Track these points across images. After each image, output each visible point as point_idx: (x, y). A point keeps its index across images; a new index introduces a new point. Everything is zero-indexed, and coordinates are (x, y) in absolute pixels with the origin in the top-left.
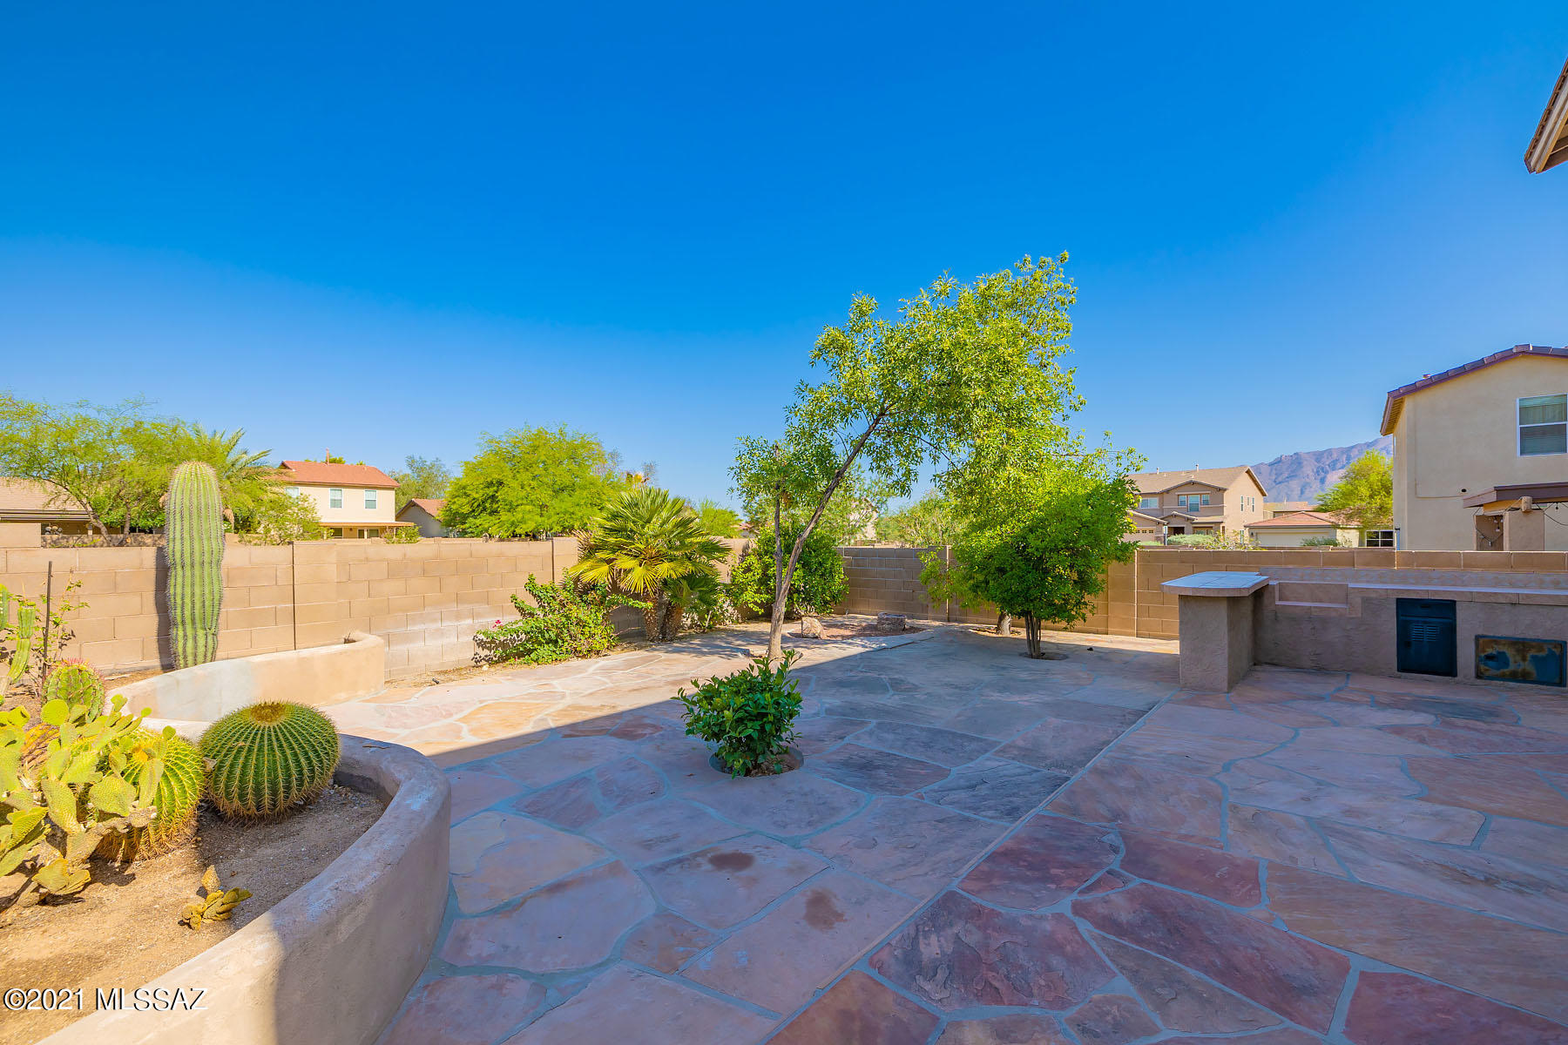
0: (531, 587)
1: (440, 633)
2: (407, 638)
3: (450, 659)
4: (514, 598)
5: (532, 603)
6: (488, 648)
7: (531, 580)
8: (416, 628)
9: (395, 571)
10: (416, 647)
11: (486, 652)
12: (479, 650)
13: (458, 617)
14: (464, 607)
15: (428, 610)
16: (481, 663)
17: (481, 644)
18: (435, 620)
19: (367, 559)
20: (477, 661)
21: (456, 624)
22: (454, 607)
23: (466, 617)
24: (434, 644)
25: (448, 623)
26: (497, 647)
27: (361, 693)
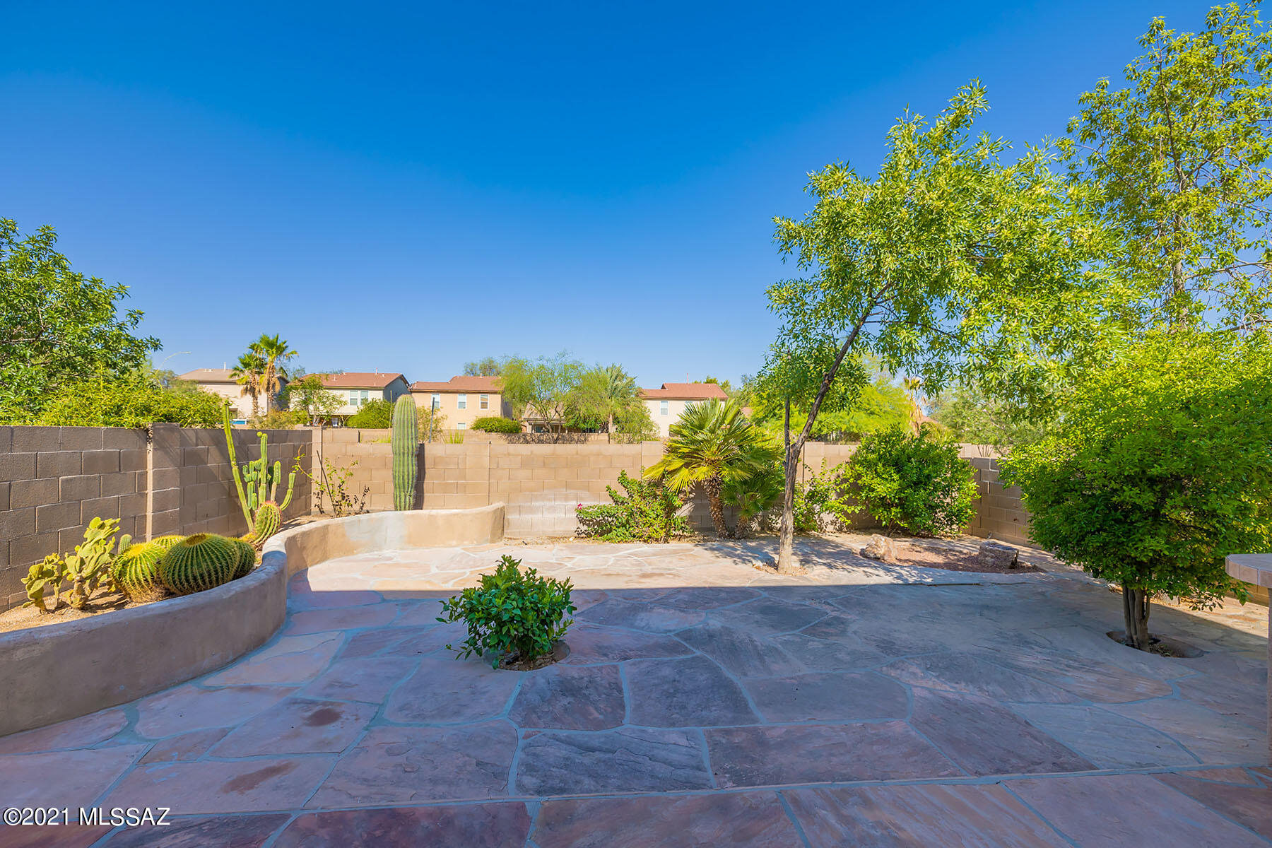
0: (623, 480)
1: (553, 509)
2: (532, 510)
3: (559, 529)
4: (609, 489)
5: (623, 494)
6: (587, 525)
7: (623, 475)
8: (537, 504)
9: (526, 463)
10: (537, 517)
11: (586, 527)
12: (581, 525)
13: (566, 499)
14: (572, 492)
15: (546, 492)
16: (582, 536)
17: (582, 521)
18: (549, 500)
19: (509, 454)
20: (579, 535)
21: (564, 503)
22: (564, 491)
23: (572, 500)
24: (548, 516)
25: (559, 503)
26: (594, 524)
27: (466, 543)
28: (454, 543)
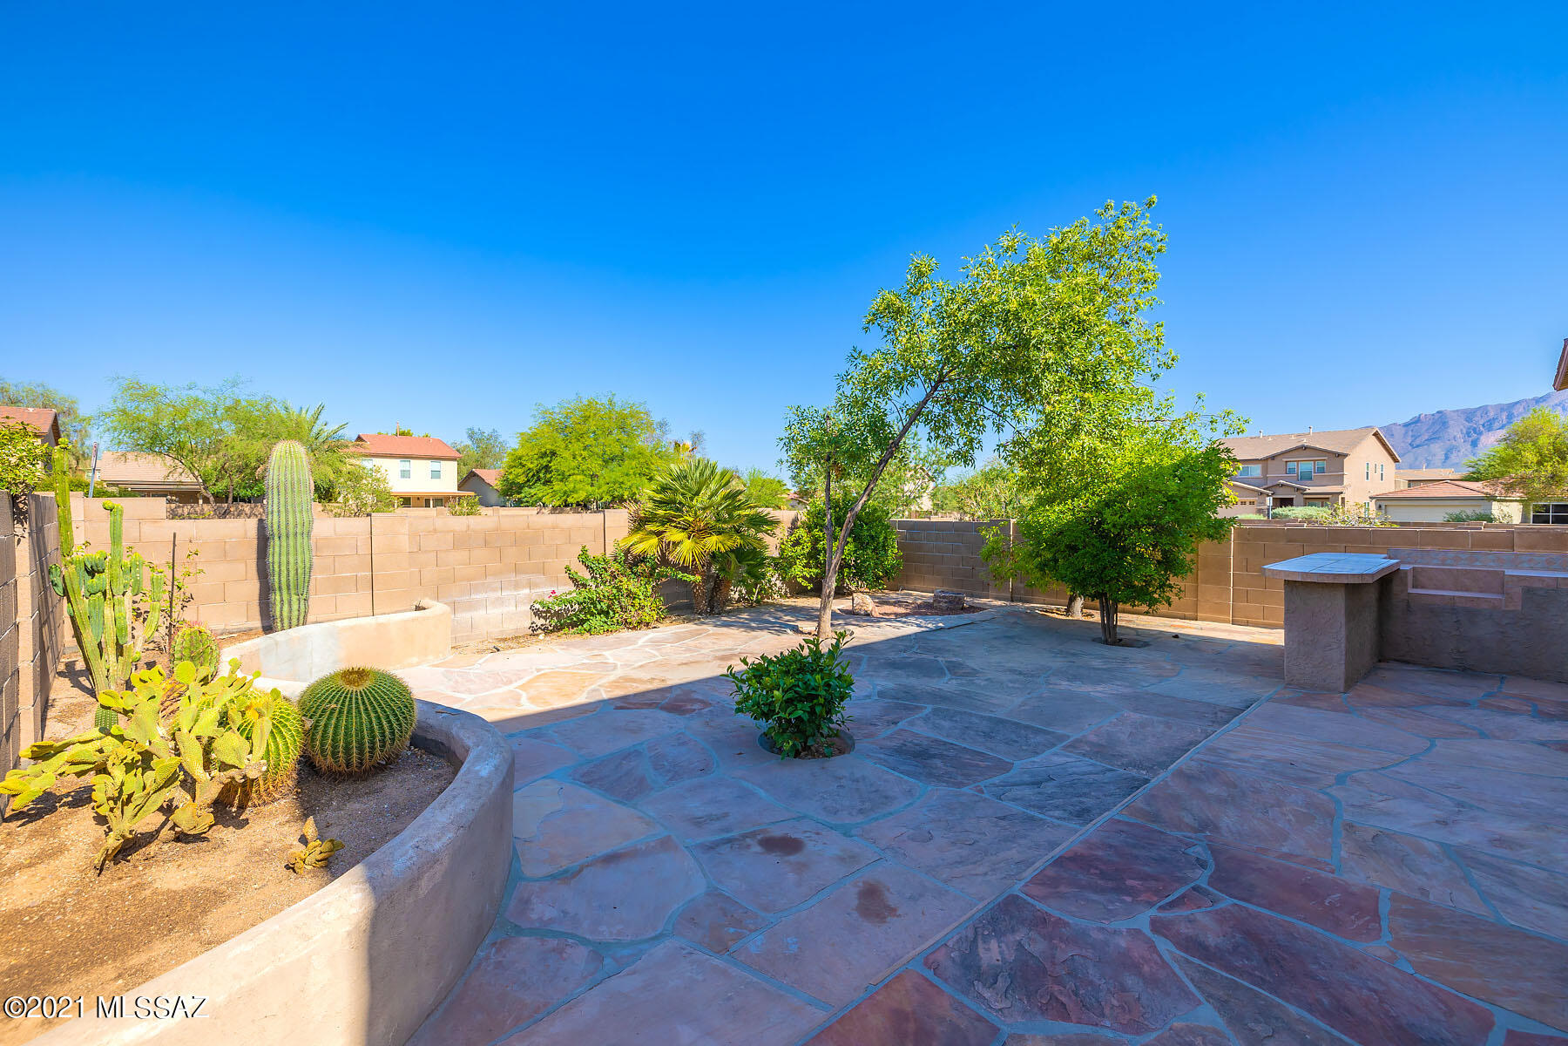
0: (584, 558)
1: (500, 602)
2: (471, 606)
3: (510, 628)
4: (568, 569)
5: (585, 574)
6: (543, 618)
7: (584, 551)
8: (479, 596)
9: (461, 542)
10: (478, 615)
11: (542, 621)
12: (536, 619)
13: (517, 586)
14: (523, 578)
15: (490, 579)
16: (538, 632)
17: (537, 613)
18: (494, 590)
19: (435, 531)
20: (534, 630)
21: (515, 593)
22: (513, 577)
23: (524, 587)
24: (494, 612)
25: (508, 593)
26: (552, 616)
27: (431, 657)
28: (415, 660)
